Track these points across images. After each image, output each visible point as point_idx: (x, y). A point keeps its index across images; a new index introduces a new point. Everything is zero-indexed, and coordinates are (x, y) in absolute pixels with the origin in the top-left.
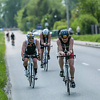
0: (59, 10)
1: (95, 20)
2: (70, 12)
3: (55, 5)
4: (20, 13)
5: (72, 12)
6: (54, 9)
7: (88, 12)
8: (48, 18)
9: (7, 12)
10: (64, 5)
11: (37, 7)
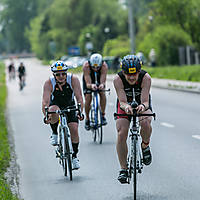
0: (114, 17)
1: (187, 37)
2: (135, 21)
3: (105, 7)
4: (36, 24)
5: (140, 21)
6: (103, 16)
7: (173, 21)
8: (92, 34)
9: (11, 21)
10: (124, 7)
11: (69, 11)
